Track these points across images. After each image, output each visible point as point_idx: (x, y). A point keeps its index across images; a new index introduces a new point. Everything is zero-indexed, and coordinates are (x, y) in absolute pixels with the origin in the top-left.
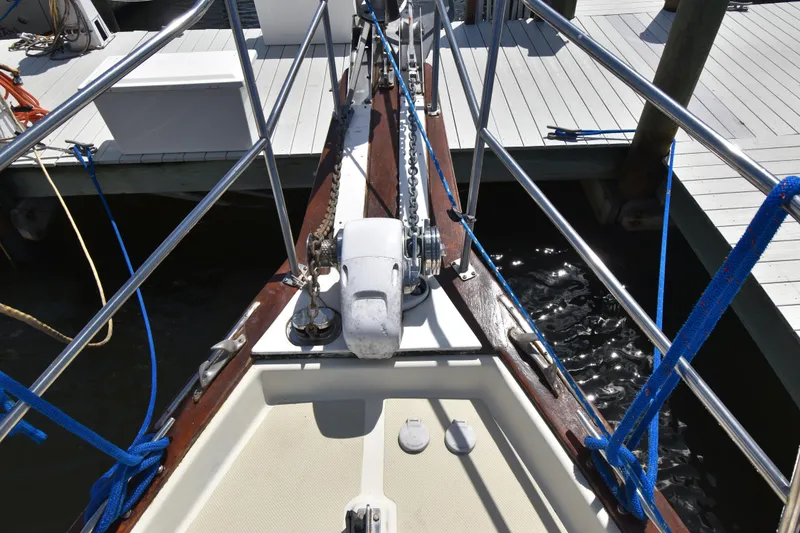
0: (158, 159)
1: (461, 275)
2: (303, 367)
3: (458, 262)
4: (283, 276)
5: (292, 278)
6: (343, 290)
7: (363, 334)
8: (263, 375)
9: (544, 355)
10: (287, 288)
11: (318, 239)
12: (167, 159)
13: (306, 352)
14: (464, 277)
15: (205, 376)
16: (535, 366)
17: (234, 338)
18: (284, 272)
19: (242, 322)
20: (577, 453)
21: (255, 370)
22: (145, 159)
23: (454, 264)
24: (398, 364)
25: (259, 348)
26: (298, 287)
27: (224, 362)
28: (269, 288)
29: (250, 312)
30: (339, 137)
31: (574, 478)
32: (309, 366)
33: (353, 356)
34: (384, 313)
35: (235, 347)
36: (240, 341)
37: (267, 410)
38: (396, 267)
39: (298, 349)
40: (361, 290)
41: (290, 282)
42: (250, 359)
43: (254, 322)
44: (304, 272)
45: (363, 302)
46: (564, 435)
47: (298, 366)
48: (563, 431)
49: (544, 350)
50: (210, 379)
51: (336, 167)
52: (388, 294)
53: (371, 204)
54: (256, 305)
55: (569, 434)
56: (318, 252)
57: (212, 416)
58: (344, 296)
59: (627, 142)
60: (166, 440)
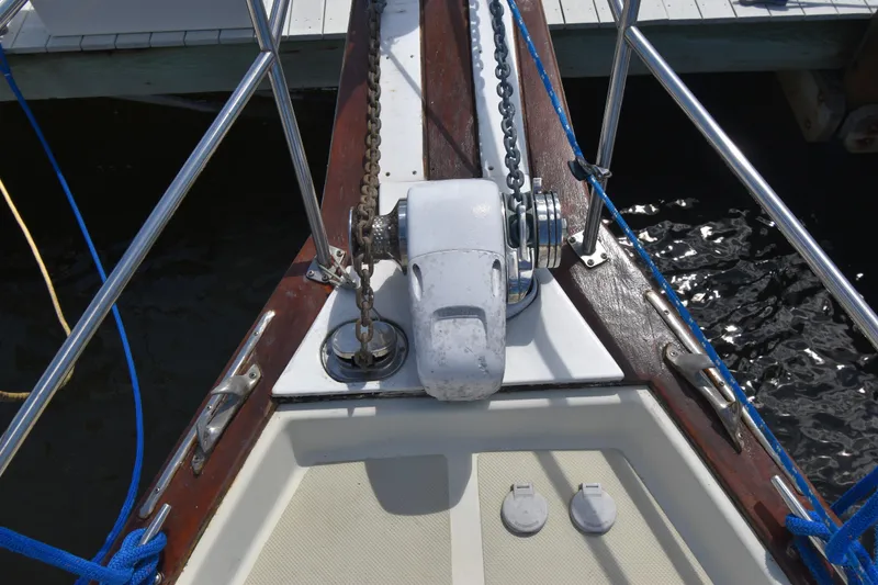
0: (108, 43)
1: (585, 259)
2: (350, 412)
3: (579, 237)
4: (307, 265)
5: (321, 270)
6: (415, 305)
7: (449, 373)
8: (291, 427)
9: (718, 387)
10: (316, 287)
11: (366, 218)
12: (123, 42)
13: (355, 390)
14: (591, 262)
15: (207, 434)
16: (706, 405)
17: (243, 371)
18: (306, 259)
19: (251, 344)
20: (771, 537)
21: (278, 420)
22: (88, 44)
23: (573, 240)
24: (495, 404)
25: (282, 387)
26: (332, 287)
27: (232, 410)
28: (287, 287)
29: (262, 328)
30: (372, 25)
31: (766, 571)
32: (360, 411)
33: (424, 395)
34: (482, 342)
35: (246, 388)
36: (252, 376)
37: (300, 474)
38: (496, 264)
39: (342, 387)
40: (444, 306)
41: (318, 277)
42: (270, 404)
43: (269, 343)
44: (339, 260)
45: (447, 324)
46: (752, 510)
47: (342, 412)
48: (751, 503)
49: (718, 378)
50: (214, 439)
51: (372, 76)
52: (487, 312)
53: (434, 142)
54: (270, 315)
55: (759, 507)
56: (368, 240)
57: (223, 493)
58: (418, 314)
59: (866, 11)
60: (161, 538)
